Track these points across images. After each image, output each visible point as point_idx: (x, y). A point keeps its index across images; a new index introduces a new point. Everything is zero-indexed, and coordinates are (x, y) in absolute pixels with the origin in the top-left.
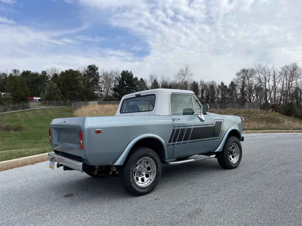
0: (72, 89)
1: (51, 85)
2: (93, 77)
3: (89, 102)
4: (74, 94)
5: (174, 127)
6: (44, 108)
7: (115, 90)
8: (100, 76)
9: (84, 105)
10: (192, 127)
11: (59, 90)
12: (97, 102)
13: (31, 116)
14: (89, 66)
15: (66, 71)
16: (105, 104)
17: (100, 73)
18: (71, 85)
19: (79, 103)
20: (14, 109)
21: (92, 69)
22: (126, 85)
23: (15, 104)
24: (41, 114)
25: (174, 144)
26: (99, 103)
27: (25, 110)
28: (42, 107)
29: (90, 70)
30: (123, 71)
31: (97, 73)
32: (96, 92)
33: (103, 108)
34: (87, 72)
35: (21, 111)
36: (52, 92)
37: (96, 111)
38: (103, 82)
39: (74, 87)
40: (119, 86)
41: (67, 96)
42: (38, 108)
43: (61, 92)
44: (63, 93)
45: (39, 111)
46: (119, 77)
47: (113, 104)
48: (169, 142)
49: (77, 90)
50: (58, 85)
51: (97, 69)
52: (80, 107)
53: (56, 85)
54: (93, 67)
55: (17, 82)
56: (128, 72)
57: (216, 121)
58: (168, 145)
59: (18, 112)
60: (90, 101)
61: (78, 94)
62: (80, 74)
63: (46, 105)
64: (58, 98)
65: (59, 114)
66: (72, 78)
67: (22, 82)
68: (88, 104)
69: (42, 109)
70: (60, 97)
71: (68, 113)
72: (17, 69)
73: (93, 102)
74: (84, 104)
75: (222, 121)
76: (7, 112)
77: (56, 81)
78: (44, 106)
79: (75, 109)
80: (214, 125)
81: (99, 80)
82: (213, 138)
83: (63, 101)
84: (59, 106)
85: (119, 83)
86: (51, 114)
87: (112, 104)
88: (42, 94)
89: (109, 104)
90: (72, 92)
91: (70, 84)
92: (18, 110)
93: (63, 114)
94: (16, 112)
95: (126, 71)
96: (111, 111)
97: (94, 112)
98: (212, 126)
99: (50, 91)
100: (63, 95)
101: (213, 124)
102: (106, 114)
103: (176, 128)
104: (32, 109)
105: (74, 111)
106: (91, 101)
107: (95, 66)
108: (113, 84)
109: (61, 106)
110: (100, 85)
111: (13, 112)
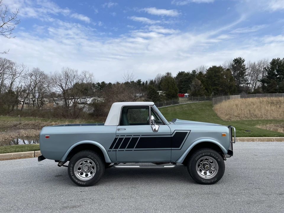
0: (215, 85)
1: (195, 83)
2: (239, 70)
3: (231, 96)
4: (217, 89)
5: (117, 136)
6: (190, 103)
7: (263, 81)
8: (246, 68)
9: (225, 100)
10: (140, 137)
11: (202, 86)
12: (239, 95)
13: (178, 110)
14: (235, 59)
15: (210, 68)
16: (249, 98)
17: (246, 66)
18: (215, 81)
19: (219, 97)
20: (167, 104)
21: (238, 62)
22: (277, 75)
23: (168, 100)
24: (186, 108)
25: (116, 151)
26: (241, 97)
27: (175, 105)
28: (189, 102)
29: (236, 63)
30: (273, 59)
31: (243, 66)
32: (242, 85)
33: (245, 101)
34: (233, 66)
35: (172, 106)
36: (197, 88)
37: (237, 105)
38: (249, 74)
39: (216, 82)
40: (267, 77)
41: (210, 92)
42: (185, 103)
43: (204, 88)
44: (206, 89)
45: (185, 106)
46: (268, 67)
47: (258, 97)
48: (110, 149)
49: (220, 85)
50: (202, 82)
51: (243, 61)
52: (221, 101)
53: (200, 82)
54: (239, 60)
55: (169, 83)
56: (280, 60)
57: (176, 131)
58: (108, 151)
59: (170, 107)
60: (232, 94)
61: (221, 89)
62: (223, 69)
63: (192, 100)
64: (202, 94)
65: (200, 108)
66: (214, 74)
67: (173, 83)
68: (229, 98)
69: (188, 104)
70: (204, 93)
71: (208, 108)
72: (169, 72)
73: (235, 96)
74: (225, 98)
75: (189, 132)
76: (162, 107)
77: (201, 79)
78: (190, 101)
79: (216, 103)
80: (172, 136)
81: (245, 73)
83: (206, 95)
84: (203, 101)
85: (268, 74)
86: (194, 108)
87: (256, 98)
88: (188, 91)
89: (253, 97)
90: (215, 87)
91: (213, 80)
92: (170, 105)
93: (204, 108)
94: (169, 107)
95: (276, 59)
96: (254, 105)
97: (234, 107)
99: (195, 88)
100: (207, 90)
101: (171, 135)
102: (248, 107)
103: (119, 137)
104: (181, 104)
105: (214, 106)
106: (235, 95)
107: (241, 59)
108: (261, 75)
109: (204, 100)
110: (246, 78)
111: (167, 106)
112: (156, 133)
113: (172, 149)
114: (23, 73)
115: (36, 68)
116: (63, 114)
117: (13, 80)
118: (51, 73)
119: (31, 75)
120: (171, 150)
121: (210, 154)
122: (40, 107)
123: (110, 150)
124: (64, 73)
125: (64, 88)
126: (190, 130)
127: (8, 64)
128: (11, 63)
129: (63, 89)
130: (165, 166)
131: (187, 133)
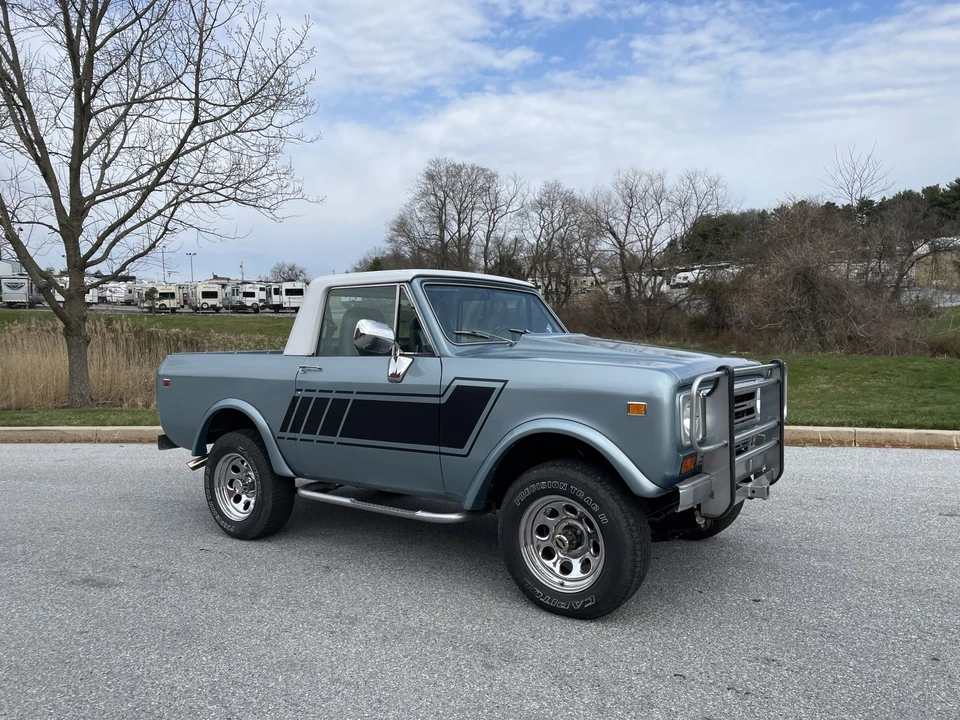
5: (298, 390)
10: (352, 397)
25: (295, 439)
48: (281, 430)
57: (458, 383)
58: (279, 438)
75: (499, 386)
80: (444, 400)
82: (435, 448)
98: (436, 401)
101: (440, 396)
103: (302, 395)
112: (396, 388)
113: (444, 449)
114: (517, 203)
115: (551, 181)
116: (614, 322)
117: (492, 225)
118: (582, 191)
119: (540, 205)
120: (440, 453)
121: (569, 486)
122: (563, 303)
123: (282, 434)
124: (621, 186)
125: (622, 238)
126: (506, 382)
127: (481, 182)
128: (491, 178)
129: (619, 242)
130: (420, 514)
131: (492, 390)
